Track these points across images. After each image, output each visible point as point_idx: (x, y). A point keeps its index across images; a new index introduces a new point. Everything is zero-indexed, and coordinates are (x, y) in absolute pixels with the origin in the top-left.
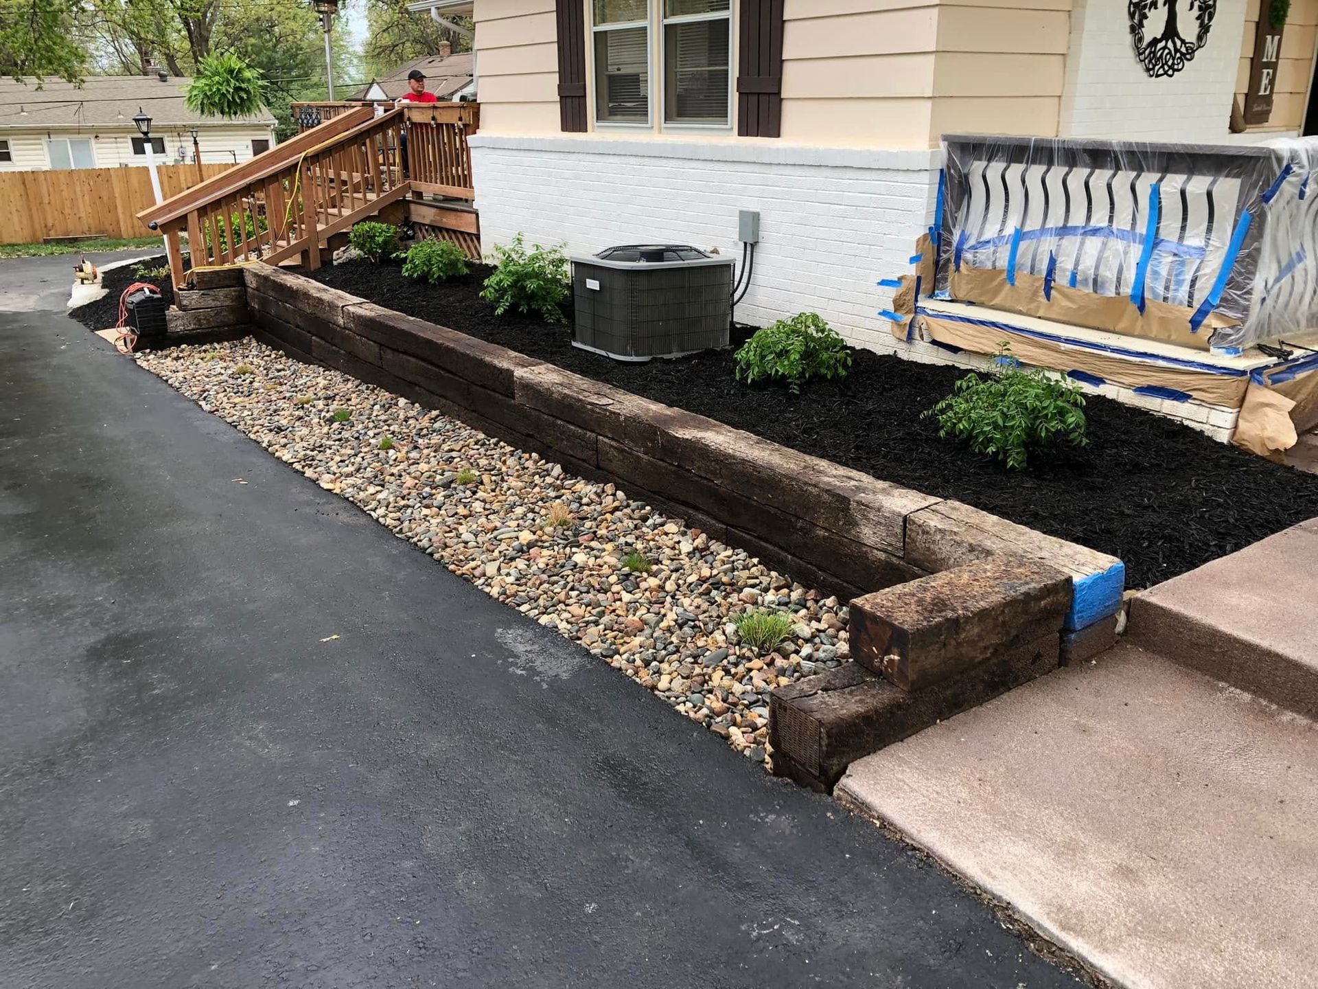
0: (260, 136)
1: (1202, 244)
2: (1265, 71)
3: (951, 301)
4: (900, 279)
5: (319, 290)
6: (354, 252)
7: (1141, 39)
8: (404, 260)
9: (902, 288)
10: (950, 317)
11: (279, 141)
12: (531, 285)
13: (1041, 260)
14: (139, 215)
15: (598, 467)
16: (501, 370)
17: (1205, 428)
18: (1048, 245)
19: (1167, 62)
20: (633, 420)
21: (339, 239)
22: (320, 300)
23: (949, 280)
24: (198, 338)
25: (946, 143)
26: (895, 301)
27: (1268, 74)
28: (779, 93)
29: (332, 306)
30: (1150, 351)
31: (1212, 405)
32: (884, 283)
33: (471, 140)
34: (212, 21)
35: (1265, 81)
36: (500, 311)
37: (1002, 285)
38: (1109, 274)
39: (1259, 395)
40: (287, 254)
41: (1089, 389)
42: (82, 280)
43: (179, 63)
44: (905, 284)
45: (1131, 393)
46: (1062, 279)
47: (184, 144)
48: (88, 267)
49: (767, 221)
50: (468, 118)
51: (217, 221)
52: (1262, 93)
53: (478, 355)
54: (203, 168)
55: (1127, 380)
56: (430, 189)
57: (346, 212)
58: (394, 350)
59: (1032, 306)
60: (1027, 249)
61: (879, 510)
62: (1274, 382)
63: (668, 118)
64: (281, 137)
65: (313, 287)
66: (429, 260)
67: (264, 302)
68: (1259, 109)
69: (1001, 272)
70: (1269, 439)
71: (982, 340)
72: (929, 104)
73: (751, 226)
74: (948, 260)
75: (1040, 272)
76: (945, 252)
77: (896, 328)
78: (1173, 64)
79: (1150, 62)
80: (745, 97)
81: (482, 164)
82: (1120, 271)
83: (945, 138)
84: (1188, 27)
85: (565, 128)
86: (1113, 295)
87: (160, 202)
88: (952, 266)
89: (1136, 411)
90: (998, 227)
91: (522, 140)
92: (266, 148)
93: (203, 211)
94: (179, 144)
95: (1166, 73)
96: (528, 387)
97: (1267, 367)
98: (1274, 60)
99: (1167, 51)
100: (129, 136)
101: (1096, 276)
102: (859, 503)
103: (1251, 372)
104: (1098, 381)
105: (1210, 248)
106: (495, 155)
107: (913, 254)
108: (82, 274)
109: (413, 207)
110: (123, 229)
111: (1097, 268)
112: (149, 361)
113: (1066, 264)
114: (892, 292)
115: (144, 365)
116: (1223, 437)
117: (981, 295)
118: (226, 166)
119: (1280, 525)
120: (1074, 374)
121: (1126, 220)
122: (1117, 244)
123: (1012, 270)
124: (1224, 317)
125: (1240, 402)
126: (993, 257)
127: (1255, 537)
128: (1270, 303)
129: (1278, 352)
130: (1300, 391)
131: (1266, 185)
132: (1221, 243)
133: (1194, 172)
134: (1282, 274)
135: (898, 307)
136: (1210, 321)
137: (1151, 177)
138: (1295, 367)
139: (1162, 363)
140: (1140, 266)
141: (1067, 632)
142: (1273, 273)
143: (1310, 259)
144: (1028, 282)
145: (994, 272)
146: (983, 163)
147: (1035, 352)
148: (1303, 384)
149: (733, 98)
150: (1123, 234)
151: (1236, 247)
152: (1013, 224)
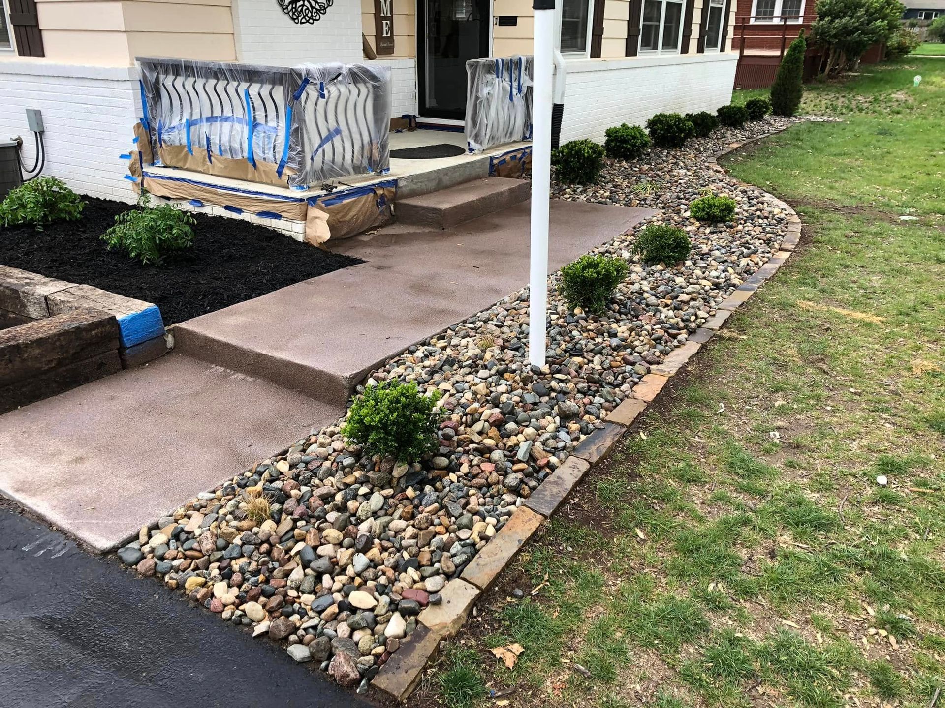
1: (275, 126)
2: (384, 22)
3: (165, 167)
4: (131, 153)
9: (132, 160)
10: (162, 177)
13: (203, 138)
17: (292, 234)
18: (205, 128)
19: (307, 15)
23: (159, 153)
25: (139, 63)
26: (130, 168)
27: (387, 23)
28: (37, 25)
30: (260, 191)
31: (292, 220)
32: (122, 157)
35: (385, 28)
37: (186, 156)
38: (236, 145)
39: (314, 212)
41: (235, 216)
44: (133, 156)
45: (257, 217)
46: (215, 150)
49: (46, 116)
52: (385, 35)
55: (253, 209)
59: (205, 167)
60: (195, 131)
61: (33, 295)
62: (327, 205)
68: (385, 45)
69: (184, 146)
70: (318, 237)
71: (181, 191)
72: (125, 36)
73: (36, 119)
74: (156, 140)
75: (203, 145)
76: (154, 135)
77: (135, 187)
78: (312, 15)
79: (294, 14)
80: (17, 28)
82: (241, 144)
83: (138, 59)
86: (241, 158)
88: (158, 144)
89: (260, 228)
90: (179, 118)
95: (308, 21)
97: (319, 196)
98: (389, 15)
99: (305, 8)
101: (230, 146)
102: (24, 292)
103: (307, 199)
104: (239, 211)
105: (279, 128)
107: (134, 137)
111: (230, 141)
113: (215, 140)
114: (127, 162)
116: (300, 238)
117: (178, 162)
119: (294, 281)
120: (227, 208)
121: (239, 113)
122: (237, 126)
123: (189, 145)
124: (291, 169)
125: (305, 217)
126: (178, 137)
127: (275, 288)
128: (318, 159)
129: (328, 188)
130: (350, 210)
131: (294, 90)
132: (283, 124)
133: (262, 82)
134: (323, 142)
135: (133, 172)
136: (286, 171)
137: (244, 85)
138: (341, 196)
139: (265, 197)
140: (250, 139)
141: (122, 349)
142: (317, 142)
143: (345, 132)
144: (199, 152)
145: (181, 147)
146: (162, 77)
147: (208, 196)
148: (351, 206)
149: (11, 28)
150: (240, 121)
151: (288, 127)
152: (186, 116)
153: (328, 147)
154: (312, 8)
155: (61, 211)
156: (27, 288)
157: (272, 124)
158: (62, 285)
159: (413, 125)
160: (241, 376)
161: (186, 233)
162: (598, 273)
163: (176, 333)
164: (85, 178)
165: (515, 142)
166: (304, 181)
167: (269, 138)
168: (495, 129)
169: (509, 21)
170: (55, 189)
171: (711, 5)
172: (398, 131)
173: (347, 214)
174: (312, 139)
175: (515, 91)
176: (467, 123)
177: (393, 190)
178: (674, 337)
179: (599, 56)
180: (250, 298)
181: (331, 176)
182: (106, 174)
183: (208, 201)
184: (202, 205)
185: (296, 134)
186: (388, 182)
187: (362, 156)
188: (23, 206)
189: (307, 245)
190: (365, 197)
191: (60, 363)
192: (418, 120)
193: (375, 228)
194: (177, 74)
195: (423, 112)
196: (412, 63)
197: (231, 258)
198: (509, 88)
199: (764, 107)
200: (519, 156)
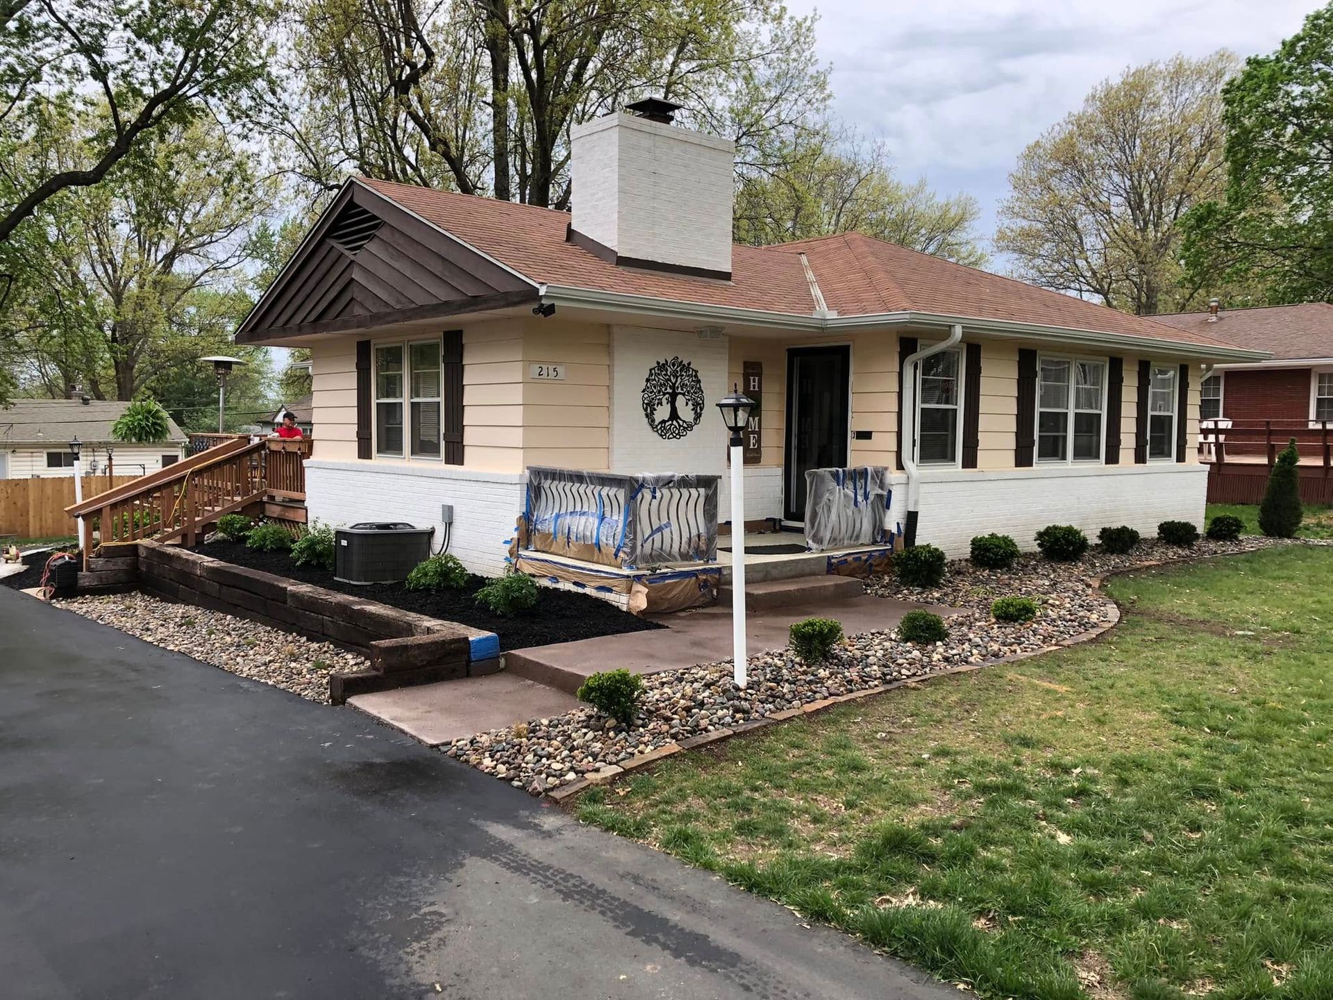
0: (170, 452)
1: (617, 519)
2: (751, 436)
3: (535, 551)
4: (512, 539)
5: (188, 555)
6: (221, 535)
7: (653, 421)
8: (249, 537)
9: (512, 545)
10: (531, 559)
11: (188, 455)
12: (319, 548)
13: (566, 528)
14: (67, 509)
15: (323, 634)
16: (282, 588)
17: (619, 604)
18: (568, 520)
19: (674, 432)
20: (338, 604)
21: (209, 527)
22: (187, 560)
23: (533, 540)
24: (98, 591)
25: (529, 471)
26: (509, 552)
27: (754, 437)
28: (462, 441)
29: (194, 563)
30: (600, 569)
31: (618, 593)
32: (506, 542)
33: (305, 462)
34: (140, 352)
36: (298, 564)
37: (552, 542)
38: (588, 534)
39: (638, 587)
40: (170, 536)
41: (580, 590)
42: (7, 560)
43: (102, 388)
44: (513, 542)
45: (595, 591)
46: (573, 537)
47: (97, 458)
48: (13, 550)
49: (456, 511)
50: (305, 449)
51: (123, 516)
52: (752, 447)
53: (271, 582)
54: (114, 480)
55: (593, 584)
56: (280, 494)
57: (217, 509)
58: (229, 586)
59: (564, 551)
60: (561, 522)
62: (650, 583)
63: (413, 453)
64: (189, 452)
65: (185, 553)
66: (264, 538)
67: (150, 566)
68: (751, 456)
70: (638, 607)
71: (544, 570)
72: (522, 451)
73: (448, 513)
74: (531, 530)
75: (565, 534)
76: (531, 525)
77: (510, 566)
78: (679, 433)
79: (662, 432)
80: (447, 444)
81: (312, 478)
82: (592, 533)
83: (528, 468)
84: (686, 413)
85: (360, 457)
86: (590, 543)
87: (79, 501)
88: (533, 532)
89: (597, 599)
90: (550, 512)
91: (334, 463)
92: (177, 461)
93: (114, 506)
94: (92, 458)
95: (675, 437)
96: (294, 595)
97: (645, 575)
98: (757, 429)
99: (673, 426)
100: (45, 451)
101: (584, 534)
103: (634, 577)
104: (583, 586)
105: (619, 520)
106: (319, 472)
107: (516, 527)
108: (7, 556)
109: (267, 505)
110: (31, 529)
111: (584, 531)
112: (61, 605)
113: (574, 529)
114: (508, 547)
115: (58, 606)
116: (624, 609)
117: (545, 547)
118: (135, 477)
119: (604, 634)
120: (575, 583)
121: (594, 507)
122: (591, 519)
123: (555, 534)
124: (625, 552)
125: (629, 591)
126: (548, 527)
127: (587, 637)
128: (648, 546)
129: (654, 570)
130: (671, 590)
131: (631, 492)
132: (622, 518)
133: (611, 486)
134: (653, 533)
135: (511, 555)
136: (621, 554)
137: (598, 488)
138: (664, 577)
139: (603, 574)
140: (598, 529)
141: (469, 661)
142: (648, 532)
143: (675, 527)
144: (561, 539)
145: (550, 534)
146: (543, 481)
147: (562, 573)
148: (675, 585)
149: (443, 444)
150: (593, 515)
151: (626, 519)
152: (556, 511)
153: (657, 536)
154: (680, 426)
155: (452, 580)
156: (417, 623)
157: (615, 517)
158: (440, 622)
159: (778, 528)
160: (542, 686)
161: (532, 595)
162: (814, 630)
163: (507, 657)
164: (475, 560)
165: (862, 545)
166: (634, 562)
167: (612, 528)
168: (837, 531)
169: (865, 435)
170: (451, 564)
171: (1150, 413)
172: (761, 533)
173: (668, 592)
174: (644, 528)
175: (860, 499)
176: (805, 525)
177: (717, 576)
178: (866, 682)
179: (974, 466)
180: (567, 641)
181: (660, 561)
182: (492, 557)
183: (562, 577)
184: (558, 582)
185: (632, 524)
186: (712, 569)
187: (689, 545)
188: (426, 575)
189: (628, 613)
190: (688, 580)
191: (429, 663)
192: (783, 523)
193: (695, 607)
194: (553, 479)
195: (788, 515)
196: (780, 471)
197: (564, 616)
198: (853, 495)
199: (1233, 525)
200: (864, 558)
